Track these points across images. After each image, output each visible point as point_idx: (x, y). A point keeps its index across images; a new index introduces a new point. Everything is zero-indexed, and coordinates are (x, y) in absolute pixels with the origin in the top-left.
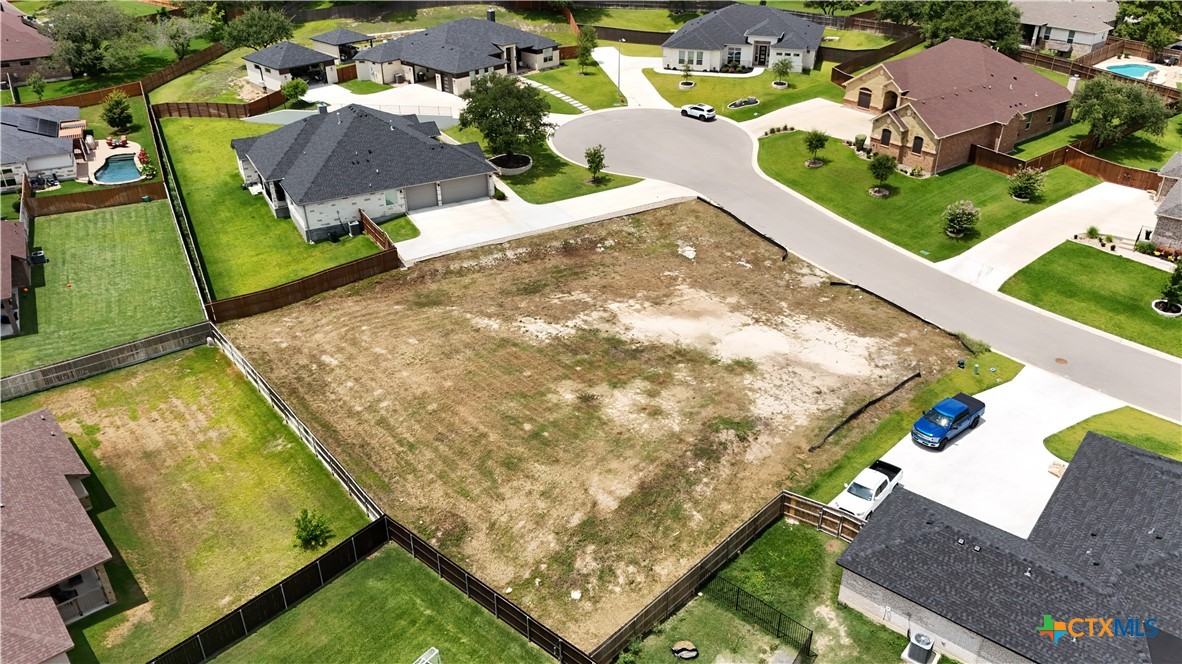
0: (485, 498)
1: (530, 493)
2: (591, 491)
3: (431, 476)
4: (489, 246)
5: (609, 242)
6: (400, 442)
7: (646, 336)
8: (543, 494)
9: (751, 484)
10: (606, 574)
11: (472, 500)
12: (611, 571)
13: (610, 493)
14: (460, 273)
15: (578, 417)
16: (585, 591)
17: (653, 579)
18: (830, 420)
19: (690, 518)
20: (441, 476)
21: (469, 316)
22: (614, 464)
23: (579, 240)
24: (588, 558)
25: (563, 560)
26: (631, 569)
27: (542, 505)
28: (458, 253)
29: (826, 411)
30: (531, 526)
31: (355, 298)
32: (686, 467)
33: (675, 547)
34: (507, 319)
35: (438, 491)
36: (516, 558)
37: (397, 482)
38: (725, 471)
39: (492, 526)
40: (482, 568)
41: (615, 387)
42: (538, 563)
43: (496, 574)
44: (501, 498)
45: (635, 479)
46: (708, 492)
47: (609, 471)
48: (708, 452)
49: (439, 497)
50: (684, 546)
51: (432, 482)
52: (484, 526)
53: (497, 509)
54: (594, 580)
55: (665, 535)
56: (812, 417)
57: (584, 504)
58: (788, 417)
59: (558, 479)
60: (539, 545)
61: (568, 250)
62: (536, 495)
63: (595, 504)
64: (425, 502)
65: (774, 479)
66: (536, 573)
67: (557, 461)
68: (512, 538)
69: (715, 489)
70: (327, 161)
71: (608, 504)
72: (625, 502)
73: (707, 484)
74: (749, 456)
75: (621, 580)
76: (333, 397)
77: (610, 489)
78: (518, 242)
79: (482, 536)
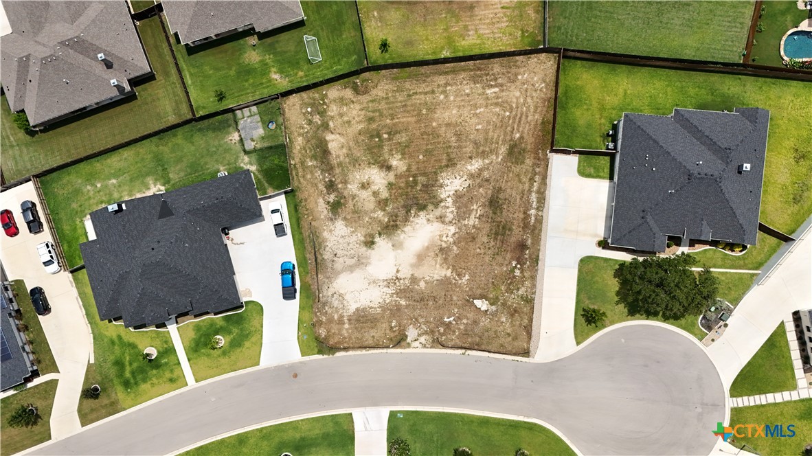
0: (365, 105)
1: (354, 119)
2: (338, 135)
3: (390, 95)
4: (544, 203)
5: (517, 273)
6: (416, 93)
7: (417, 223)
8: (350, 122)
9: (311, 191)
10: (310, 122)
11: (368, 102)
12: (309, 124)
13: (333, 141)
14: (532, 180)
15: (380, 157)
16: (309, 113)
17: (299, 135)
18: (320, 244)
19: (311, 161)
20: (387, 98)
21: (487, 161)
22: (345, 151)
23: (526, 256)
24: (317, 120)
25: (322, 113)
26: (306, 130)
27: (346, 119)
28: (545, 184)
29: (325, 247)
30: (341, 111)
31: (540, 122)
32: (329, 174)
33: (304, 148)
34: (472, 176)
35: (381, 94)
36: (335, 101)
37: (396, 83)
38: (321, 187)
39: (353, 102)
40: (338, 90)
41: (389, 184)
42: (328, 107)
43: (333, 92)
44: (361, 110)
45: (333, 152)
46: (317, 175)
47: (343, 147)
48: (331, 186)
49: (378, 92)
50: (304, 152)
51: (387, 94)
52: (354, 100)
53: (358, 107)
54: (310, 118)
55: (310, 148)
56: (325, 240)
57: (335, 130)
58: (331, 231)
59: (351, 129)
60: (333, 110)
61: (522, 246)
62: (351, 119)
63: (332, 133)
64: (379, 87)
65: (309, 201)
66: (324, 103)
67: (360, 134)
68: (343, 104)
69: (316, 178)
70: (655, 141)
71: (329, 137)
72: (326, 142)
73: (319, 176)
74: (321, 200)
75: (305, 126)
76: (465, 82)
77: (335, 142)
78: (539, 220)
79: (352, 97)
